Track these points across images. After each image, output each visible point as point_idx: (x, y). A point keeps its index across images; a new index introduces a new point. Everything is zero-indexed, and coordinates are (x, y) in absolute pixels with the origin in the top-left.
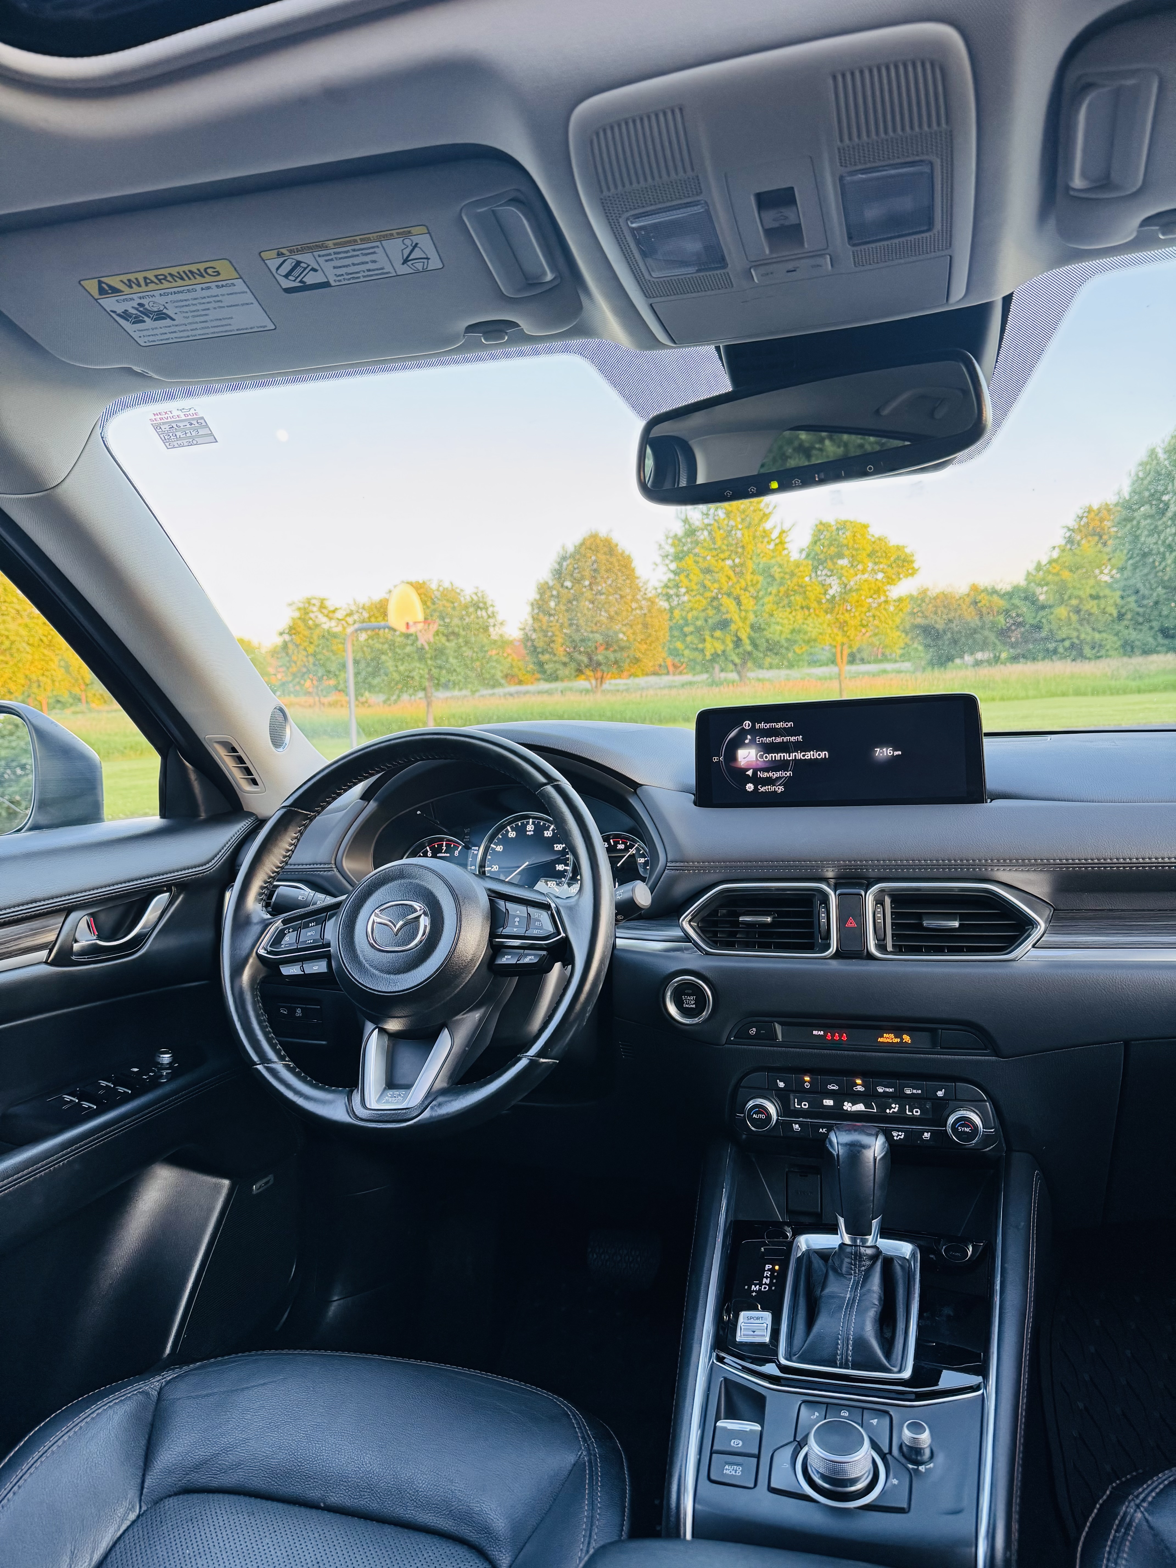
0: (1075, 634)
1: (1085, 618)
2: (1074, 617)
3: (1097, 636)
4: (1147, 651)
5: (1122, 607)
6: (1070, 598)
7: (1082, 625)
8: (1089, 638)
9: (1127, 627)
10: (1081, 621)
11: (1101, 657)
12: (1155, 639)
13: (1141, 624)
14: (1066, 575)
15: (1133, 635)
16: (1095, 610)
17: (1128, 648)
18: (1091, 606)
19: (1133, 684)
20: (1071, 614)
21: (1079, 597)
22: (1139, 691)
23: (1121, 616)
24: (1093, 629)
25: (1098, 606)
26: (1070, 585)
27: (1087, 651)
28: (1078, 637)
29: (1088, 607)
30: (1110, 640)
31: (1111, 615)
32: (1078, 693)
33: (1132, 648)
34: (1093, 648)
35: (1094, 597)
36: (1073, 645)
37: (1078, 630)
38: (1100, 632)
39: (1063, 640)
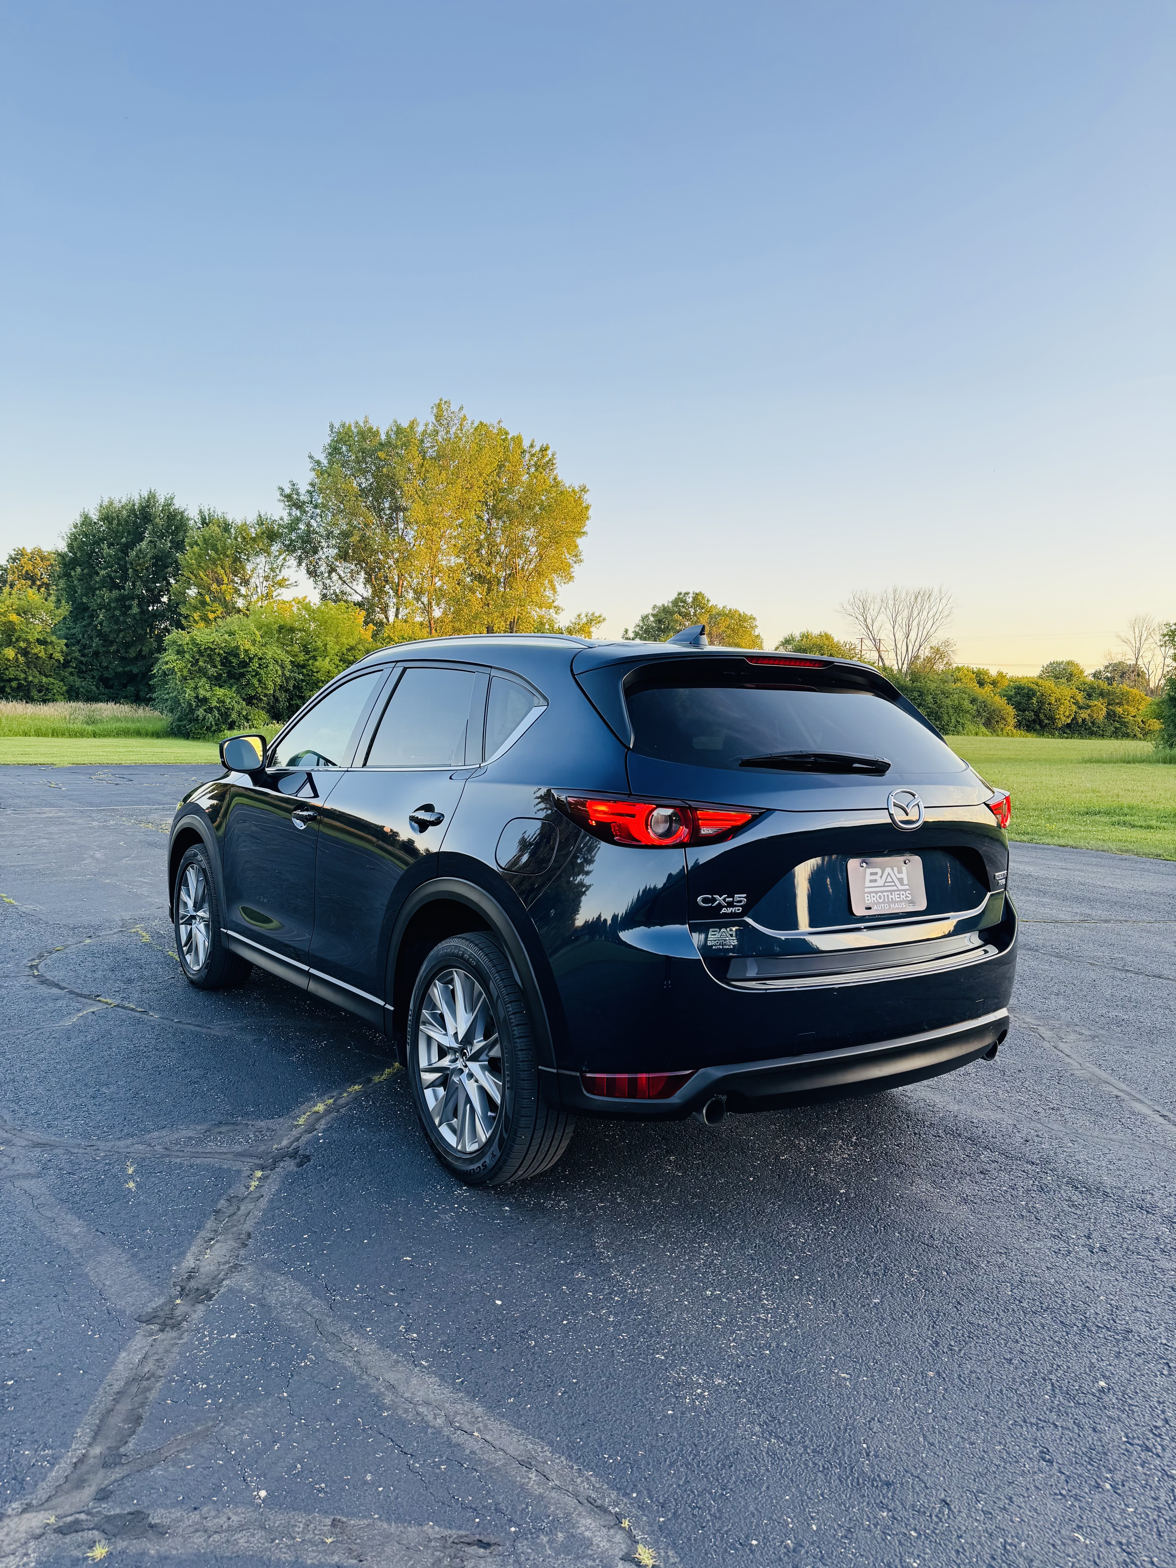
0: (23, 676)
1: (32, 661)
2: (21, 659)
3: (44, 679)
4: (91, 698)
5: (67, 655)
6: (17, 640)
7: (29, 668)
8: (36, 681)
9: (71, 674)
10: (28, 664)
11: (49, 700)
12: (98, 689)
13: (85, 673)
14: (14, 617)
15: (78, 682)
16: (42, 654)
17: (73, 695)
18: (39, 650)
19: (90, 728)
20: (19, 656)
21: (26, 640)
22: (95, 735)
23: (66, 664)
24: (40, 673)
25: (45, 650)
26: (17, 628)
27: (34, 693)
28: (25, 679)
29: (35, 651)
30: (58, 686)
31: (58, 661)
32: (39, 733)
33: (77, 693)
34: (40, 691)
35: (40, 642)
36: (20, 686)
37: (25, 673)
38: (46, 676)
39: (10, 680)
